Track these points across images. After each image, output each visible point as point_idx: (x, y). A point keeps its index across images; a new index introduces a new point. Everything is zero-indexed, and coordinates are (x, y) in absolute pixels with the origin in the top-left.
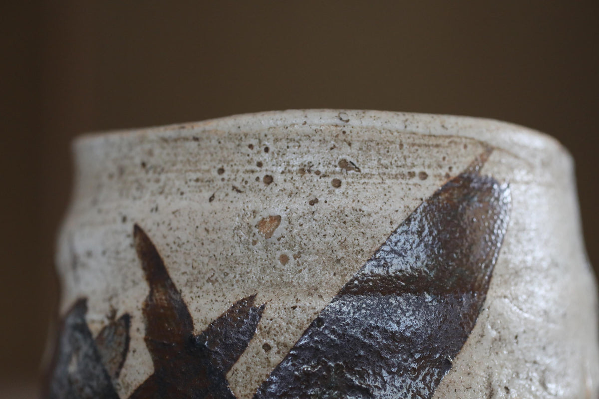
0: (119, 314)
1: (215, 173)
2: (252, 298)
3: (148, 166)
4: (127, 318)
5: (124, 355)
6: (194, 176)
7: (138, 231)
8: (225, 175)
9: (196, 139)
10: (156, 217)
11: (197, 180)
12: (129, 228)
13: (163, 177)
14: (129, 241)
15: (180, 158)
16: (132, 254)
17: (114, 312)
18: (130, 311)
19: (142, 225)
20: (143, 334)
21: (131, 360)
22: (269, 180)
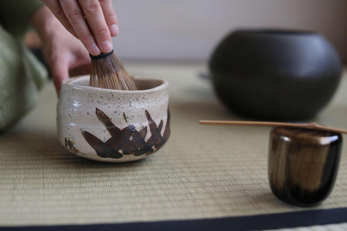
0: (144, 127)
1: (156, 98)
2: (162, 119)
3: (144, 98)
4: (146, 127)
5: (146, 134)
6: (153, 99)
7: (146, 111)
8: (157, 99)
9: (153, 93)
10: (150, 108)
11: (154, 100)
12: (145, 111)
13: (148, 100)
14: (145, 113)
15: (150, 96)
16: (145, 115)
17: (143, 127)
18: (146, 126)
19: (147, 110)
20: (149, 130)
21: (147, 134)
22: (161, 98)
